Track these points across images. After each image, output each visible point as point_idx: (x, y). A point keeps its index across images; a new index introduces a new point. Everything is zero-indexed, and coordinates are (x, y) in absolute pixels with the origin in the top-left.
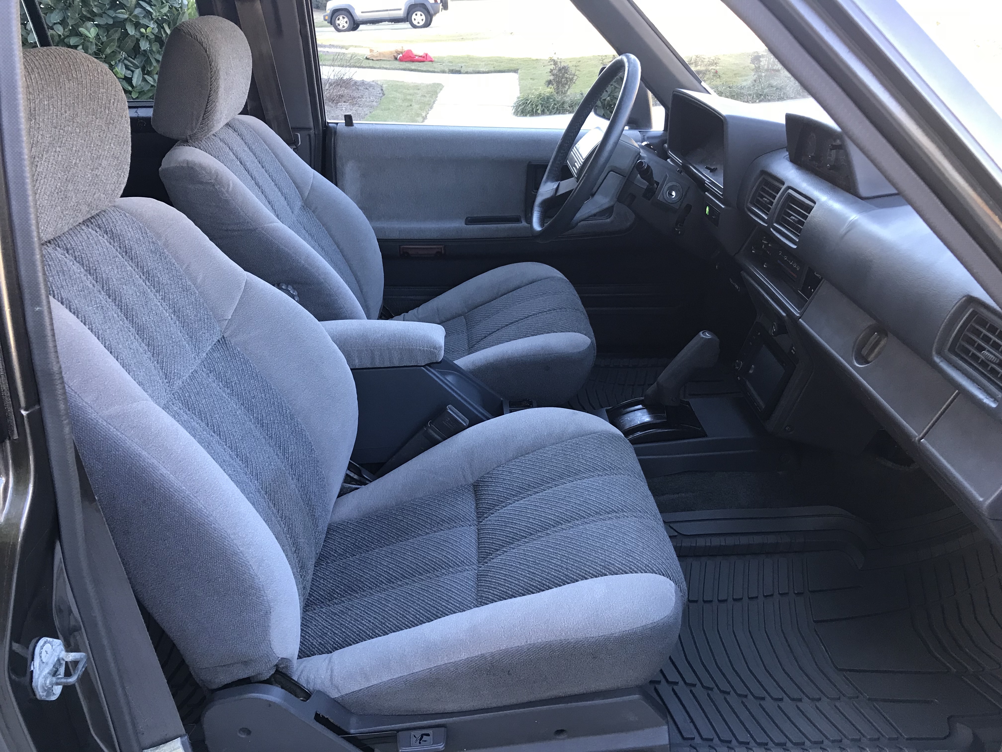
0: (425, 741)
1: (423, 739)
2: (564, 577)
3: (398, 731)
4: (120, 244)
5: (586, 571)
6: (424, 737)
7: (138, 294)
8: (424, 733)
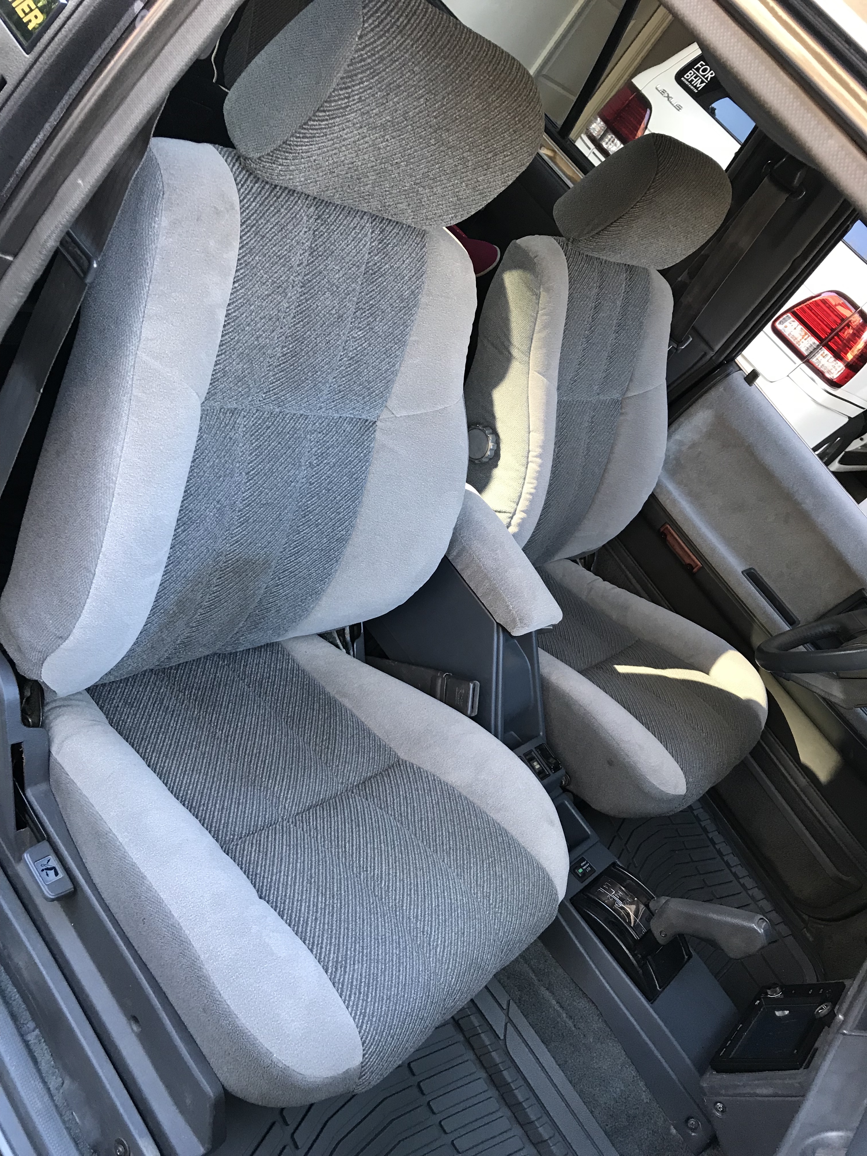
0: (47, 875)
1: (48, 872)
2: (303, 921)
3: (50, 840)
4: (379, 262)
5: (322, 943)
6: (53, 871)
7: (334, 312)
8: (57, 868)
